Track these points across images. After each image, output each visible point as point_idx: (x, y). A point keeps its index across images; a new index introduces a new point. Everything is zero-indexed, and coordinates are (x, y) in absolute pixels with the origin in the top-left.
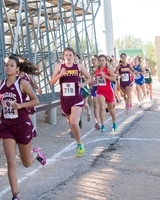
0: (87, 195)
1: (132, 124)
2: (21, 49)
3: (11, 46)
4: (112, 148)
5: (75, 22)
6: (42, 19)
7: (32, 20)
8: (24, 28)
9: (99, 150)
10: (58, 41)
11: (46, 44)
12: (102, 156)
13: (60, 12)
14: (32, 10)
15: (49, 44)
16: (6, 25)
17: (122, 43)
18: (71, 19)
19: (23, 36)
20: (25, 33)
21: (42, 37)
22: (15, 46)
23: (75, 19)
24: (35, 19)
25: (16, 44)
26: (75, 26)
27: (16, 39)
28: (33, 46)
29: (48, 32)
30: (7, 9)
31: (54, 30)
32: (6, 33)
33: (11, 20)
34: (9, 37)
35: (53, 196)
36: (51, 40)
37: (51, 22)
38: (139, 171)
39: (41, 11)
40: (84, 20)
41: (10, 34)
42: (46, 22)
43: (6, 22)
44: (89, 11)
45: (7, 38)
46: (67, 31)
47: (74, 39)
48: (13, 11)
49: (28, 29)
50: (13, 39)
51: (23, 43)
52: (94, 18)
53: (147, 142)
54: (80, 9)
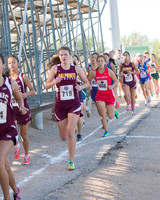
0: (94, 193)
1: (139, 122)
2: (27, 47)
3: (17, 44)
4: (119, 146)
5: (81, 19)
6: (48, 16)
7: (38, 18)
8: (30, 26)
9: (106, 148)
10: (64, 39)
11: (52, 42)
12: (109, 154)
13: (66, 9)
14: (38, 7)
15: (55, 42)
16: (11, 23)
17: (129, 40)
18: (78, 17)
19: (29, 34)
20: (31, 31)
21: (48, 35)
22: (21, 44)
23: (81, 17)
24: (41, 16)
25: (22, 42)
26: (81, 24)
27: (22, 37)
28: (39, 44)
29: (54, 30)
30: (13, 7)
31: (60, 27)
32: (12, 31)
33: (17, 18)
34: (16, 35)
35: (60, 194)
36: (57, 38)
37: (57, 19)
38: (147, 170)
39: (47, 8)
40: (91, 18)
41: (16, 32)
42: (52, 19)
43: (11, 19)
44: (95, 8)
45: (13, 36)
46: (73, 29)
47: (80, 37)
48: (18, 8)
49: (34, 27)
50: (19, 38)
51: (29, 41)
52: (100, 15)
53: (154, 140)
54: (86, 7)
